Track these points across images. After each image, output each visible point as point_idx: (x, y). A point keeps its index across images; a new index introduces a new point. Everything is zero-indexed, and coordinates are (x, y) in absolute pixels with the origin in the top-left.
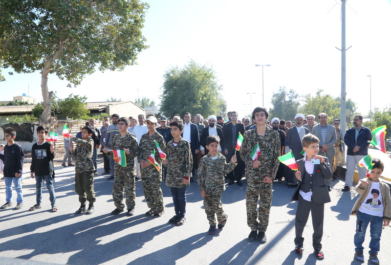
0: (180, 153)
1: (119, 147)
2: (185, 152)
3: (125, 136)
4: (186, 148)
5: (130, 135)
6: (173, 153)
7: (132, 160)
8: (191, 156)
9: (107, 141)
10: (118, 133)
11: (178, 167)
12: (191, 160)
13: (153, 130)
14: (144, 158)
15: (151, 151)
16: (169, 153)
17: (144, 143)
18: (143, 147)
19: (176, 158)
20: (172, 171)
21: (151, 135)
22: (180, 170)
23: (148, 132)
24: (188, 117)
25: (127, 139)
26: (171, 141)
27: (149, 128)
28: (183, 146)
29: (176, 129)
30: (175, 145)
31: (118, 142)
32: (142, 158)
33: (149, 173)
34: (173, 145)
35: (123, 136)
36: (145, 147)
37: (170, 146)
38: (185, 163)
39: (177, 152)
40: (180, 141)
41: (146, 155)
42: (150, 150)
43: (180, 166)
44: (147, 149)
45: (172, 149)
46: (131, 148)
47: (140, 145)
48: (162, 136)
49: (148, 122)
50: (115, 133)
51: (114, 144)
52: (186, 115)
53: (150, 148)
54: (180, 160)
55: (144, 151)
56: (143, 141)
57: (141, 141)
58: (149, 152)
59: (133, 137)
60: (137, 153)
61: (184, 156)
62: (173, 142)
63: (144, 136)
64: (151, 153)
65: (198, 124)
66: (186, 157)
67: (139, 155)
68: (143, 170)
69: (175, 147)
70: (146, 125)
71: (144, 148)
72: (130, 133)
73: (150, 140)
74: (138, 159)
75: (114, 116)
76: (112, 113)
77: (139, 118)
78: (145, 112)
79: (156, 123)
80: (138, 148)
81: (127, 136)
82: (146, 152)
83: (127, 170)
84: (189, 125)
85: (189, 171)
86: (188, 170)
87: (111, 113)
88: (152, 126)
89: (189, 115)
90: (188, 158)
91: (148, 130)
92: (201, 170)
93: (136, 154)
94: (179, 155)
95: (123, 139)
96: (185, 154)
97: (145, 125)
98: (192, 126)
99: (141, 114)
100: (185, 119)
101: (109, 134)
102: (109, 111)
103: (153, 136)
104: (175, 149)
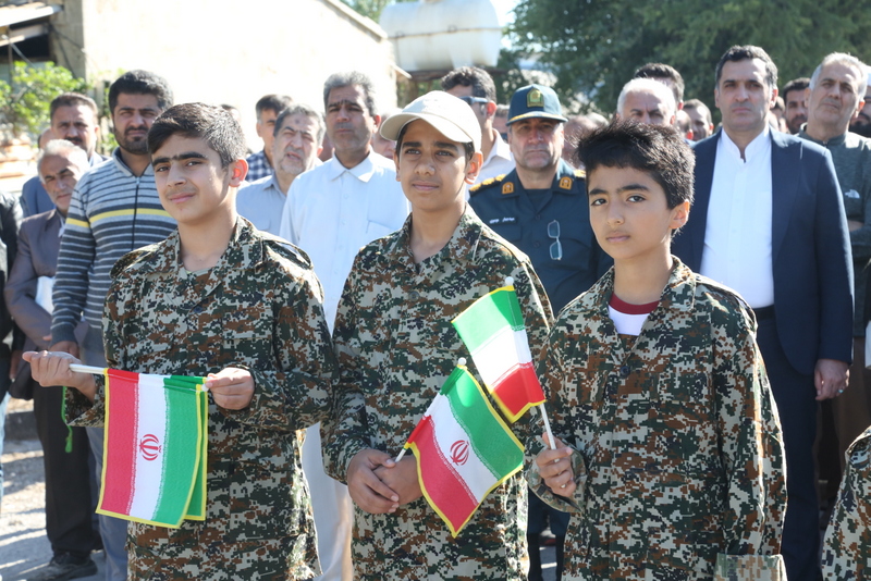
0: (680, 393)
1: (172, 354)
2: (719, 383)
3: (217, 262)
4: (728, 346)
5: (260, 248)
6: (611, 391)
7: (278, 461)
8: (766, 419)
9: (75, 298)
10: (163, 230)
11: (666, 510)
12: (772, 448)
13: (447, 206)
14: (379, 438)
15: (430, 382)
16: (582, 392)
17: (371, 316)
18: (367, 347)
19: (642, 433)
20: (611, 544)
21: (427, 246)
22: (683, 532)
23: (410, 224)
24: (753, 85)
25: (240, 282)
26: (587, 298)
27: (412, 185)
28: (696, 334)
29: (636, 194)
30: (631, 324)
31: (163, 310)
32: (362, 434)
33: (419, 560)
34: (609, 328)
35: (204, 255)
36: (383, 346)
37: (585, 338)
38: (725, 470)
39: (647, 383)
40: (668, 295)
41: (392, 411)
42: (422, 369)
43: (680, 504)
44: (399, 363)
45: (599, 364)
46: (265, 357)
47: (346, 329)
48: (522, 257)
49: (409, 139)
50: (137, 231)
51: (131, 326)
52: (731, 71)
53: (428, 353)
54: (681, 448)
55: (376, 378)
56: (367, 301)
57: (347, 299)
58: (416, 386)
59: (288, 265)
60: (317, 394)
61: (714, 418)
62: (610, 298)
63: (369, 260)
64: (430, 396)
65: (835, 142)
66: (730, 422)
67: (331, 412)
68: (368, 539)
69: (627, 340)
70: (391, 164)
71: (376, 358)
72: (259, 234)
73: (427, 286)
74: (331, 447)
75: (130, 85)
76: (104, 62)
77: (332, 107)
78: (387, 46)
79: (469, 148)
80: (328, 350)
81: (234, 257)
82: (395, 386)
83: (231, 538)
84: (759, 151)
85: (756, 539)
86: (747, 530)
87: (103, 66)
88: (444, 171)
89: (762, 65)
90: (745, 428)
91: (406, 208)
92: (850, 538)
93: (311, 407)
94: (669, 408)
95: (199, 283)
96: (716, 401)
97: (380, 164)
98: (785, 161)
99: (344, 72)
100: (723, 98)
101: (88, 245)
102: (79, 44)
103: (447, 254)
104: (632, 362)
